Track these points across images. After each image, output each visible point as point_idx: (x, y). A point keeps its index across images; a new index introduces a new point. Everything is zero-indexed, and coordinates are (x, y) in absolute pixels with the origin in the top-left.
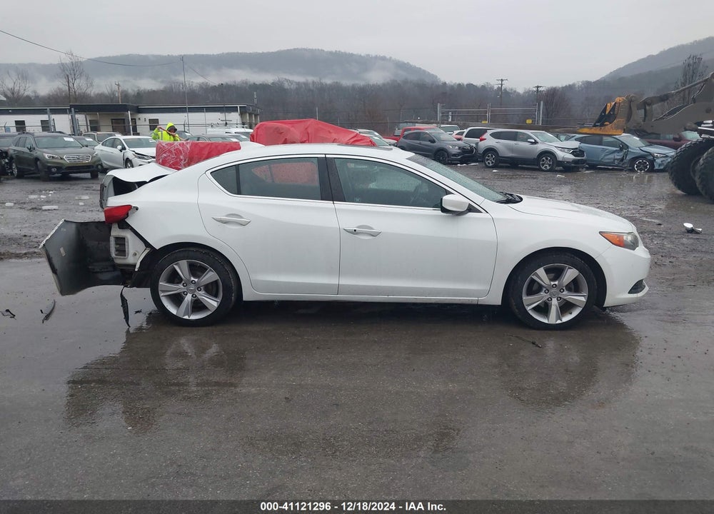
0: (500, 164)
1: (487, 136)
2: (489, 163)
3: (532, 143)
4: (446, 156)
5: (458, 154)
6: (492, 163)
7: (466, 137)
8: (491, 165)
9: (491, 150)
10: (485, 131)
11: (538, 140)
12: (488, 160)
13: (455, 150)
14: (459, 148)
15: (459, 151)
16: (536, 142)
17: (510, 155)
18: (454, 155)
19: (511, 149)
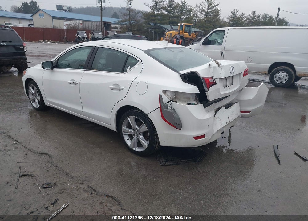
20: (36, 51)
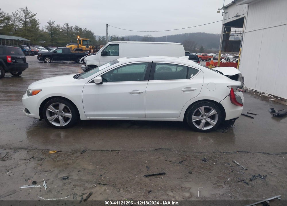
20: (46, 76)
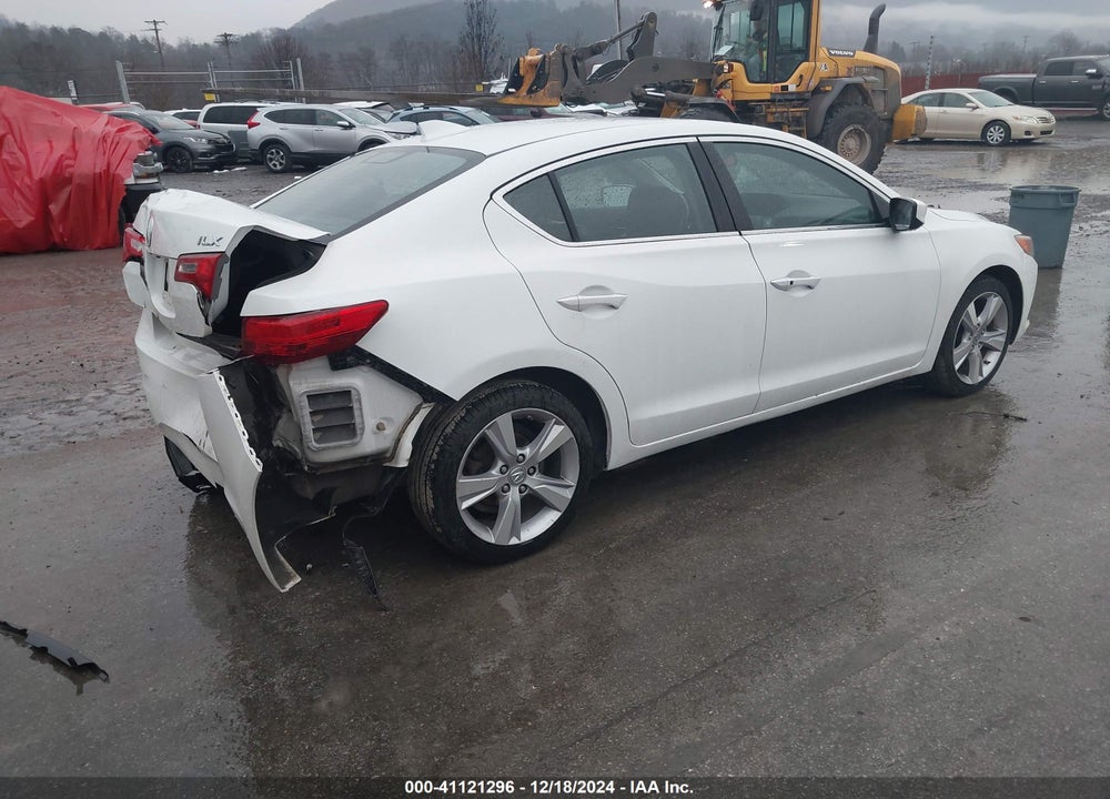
0: (295, 166)
1: (259, 118)
2: (275, 165)
3: (345, 127)
4: (189, 157)
5: (210, 153)
6: (281, 164)
7: (205, 121)
8: (279, 167)
9: (272, 143)
10: (254, 110)
11: (353, 122)
12: (271, 160)
13: (202, 146)
14: (209, 141)
15: (210, 147)
16: (351, 126)
17: (311, 149)
18: (204, 154)
19: (311, 139)
